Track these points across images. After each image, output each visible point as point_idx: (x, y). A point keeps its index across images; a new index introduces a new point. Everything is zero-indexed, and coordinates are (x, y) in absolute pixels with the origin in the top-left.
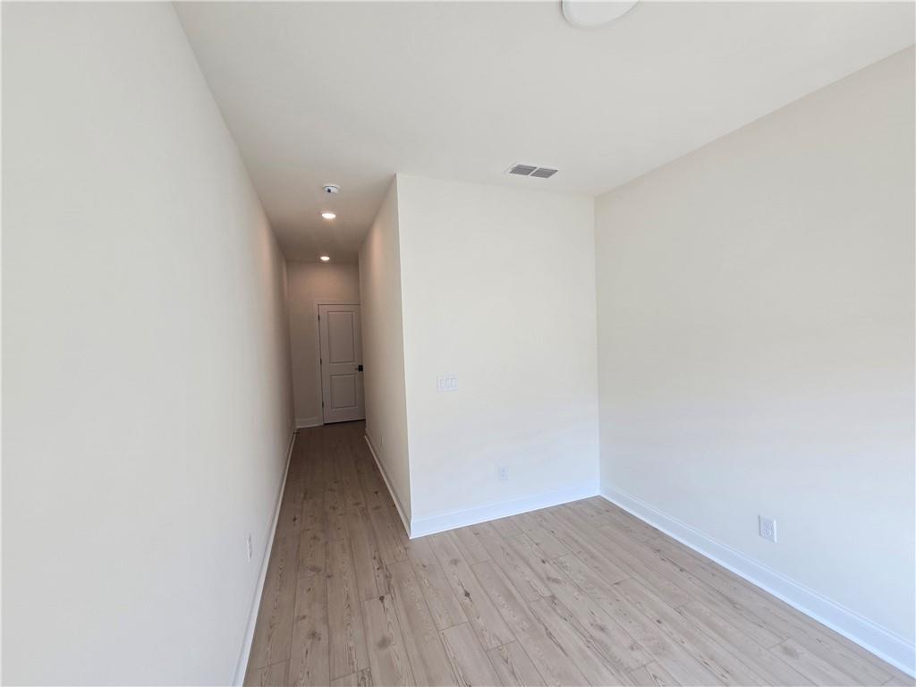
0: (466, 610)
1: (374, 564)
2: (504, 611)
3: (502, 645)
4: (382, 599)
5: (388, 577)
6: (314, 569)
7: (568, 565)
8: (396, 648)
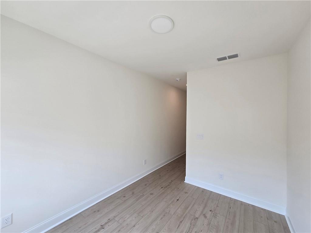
0: (173, 202)
1: (170, 181)
2: (179, 209)
3: (169, 213)
4: (162, 188)
5: (169, 185)
6: (160, 176)
7: (218, 217)
8: (152, 196)
